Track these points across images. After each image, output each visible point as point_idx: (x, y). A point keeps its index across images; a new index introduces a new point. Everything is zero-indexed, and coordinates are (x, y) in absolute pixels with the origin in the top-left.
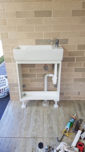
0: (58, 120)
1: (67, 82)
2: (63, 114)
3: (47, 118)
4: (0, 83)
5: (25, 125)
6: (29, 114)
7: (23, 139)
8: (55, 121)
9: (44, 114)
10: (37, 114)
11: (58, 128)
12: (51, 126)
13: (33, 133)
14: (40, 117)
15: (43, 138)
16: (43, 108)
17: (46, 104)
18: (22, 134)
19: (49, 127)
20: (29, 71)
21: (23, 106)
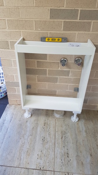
0: (77, 142)
1: (96, 86)
2: (85, 133)
3: (60, 137)
4: (1, 76)
5: (28, 147)
6: (34, 128)
7: (23, 170)
8: (73, 143)
9: (56, 131)
10: (46, 130)
11: (77, 156)
12: (67, 151)
13: (39, 160)
14: (49, 134)
15: (54, 171)
16: (54, 119)
17: (60, 115)
18: (22, 161)
19: (63, 153)
20: (37, 65)
21: (27, 115)
